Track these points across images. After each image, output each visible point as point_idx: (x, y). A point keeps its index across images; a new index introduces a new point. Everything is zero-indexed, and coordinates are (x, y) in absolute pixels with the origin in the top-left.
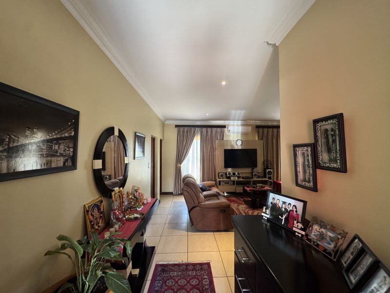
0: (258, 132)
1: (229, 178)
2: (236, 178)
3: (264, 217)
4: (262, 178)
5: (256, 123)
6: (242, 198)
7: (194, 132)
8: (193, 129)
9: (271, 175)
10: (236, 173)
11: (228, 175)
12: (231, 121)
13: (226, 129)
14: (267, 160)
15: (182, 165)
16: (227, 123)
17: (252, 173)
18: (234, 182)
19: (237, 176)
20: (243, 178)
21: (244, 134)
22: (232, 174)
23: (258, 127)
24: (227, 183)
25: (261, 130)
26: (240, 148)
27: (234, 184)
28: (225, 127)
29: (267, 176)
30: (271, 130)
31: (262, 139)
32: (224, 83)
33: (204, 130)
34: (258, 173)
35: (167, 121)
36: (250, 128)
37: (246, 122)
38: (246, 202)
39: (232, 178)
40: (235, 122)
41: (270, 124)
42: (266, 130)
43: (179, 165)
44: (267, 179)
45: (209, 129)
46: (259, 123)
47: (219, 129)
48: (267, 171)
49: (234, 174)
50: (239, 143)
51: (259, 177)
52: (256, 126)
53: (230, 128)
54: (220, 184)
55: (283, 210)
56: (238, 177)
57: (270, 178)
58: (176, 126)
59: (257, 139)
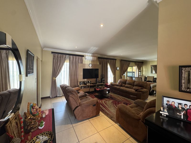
1: (86, 84)
2: (89, 84)
3: (163, 115)
4: (101, 83)
6: (93, 94)
7: (65, 58)
8: (64, 56)
10: (89, 82)
11: (85, 83)
12: (87, 54)
13: (84, 58)
14: (102, 74)
15: (56, 79)
16: (84, 54)
17: (96, 81)
20: (92, 84)
21: (93, 61)
22: (87, 82)
23: (99, 58)
24: (85, 87)
25: (100, 59)
26: (91, 68)
27: (88, 87)
28: (84, 57)
29: (103, 82)
30: (104, 60)
31: (101, 64)
32: (102, 26)
33: (71, 56)
34: (99, 80)
35: (44, 48)
36: (96, 58)
37: (94, 55)
38: (96, 96)
39: (87, 84)
40: (89, 54)
41: (104, 57)
42: (102, 60)
43: (54, 78)
44: (103, 83)
45: (74, 57)
47: (80, 57)
48: (103, 79)
49: (88, 82)
50: (91, 65)
51: (99, 83)
52: (98, 57)
53: (86, 57)
54: (81, 88)
55: (181, 109)
56: (90, 83)
57: (104, 83)
58: (52, 52)
59: (98, 64)
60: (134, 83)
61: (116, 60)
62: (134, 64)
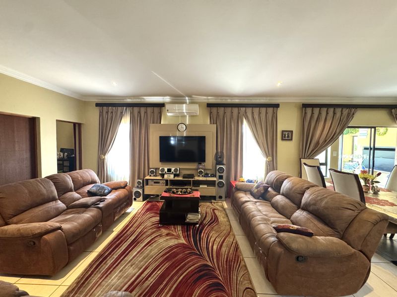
0: (211, 113)
1: (162, 175)
2: (172, 176)
4: (210, 177)
5: (208, 99)
8: (119, 108)
9: (223, 173)
10: (173, 170)
18: (167, 181)
19: (173, 173)
22: (166, 171)
23: (210, 105)
24: (157, 182)
26: (183, 134)
27: (166, 185)
28: (164, 107)
29: (218, 174)
30: (229, 110)
31: (216, 123)
34: (205, 170)
39: (166, 176)
43: (102, 157)
44: (216, 179)
45: (142, 109)
46: (212, 100)
48: (218, 167)
49: (169, 170)
50: (182, 128)
51: (206, 175)
54: (147, 184)
56: (175, 175)
57: (221, 177)
58: (98, 105)
59: (208, 123)
60: (303, 194)
61: (277, 106)
62: (382, 115)
